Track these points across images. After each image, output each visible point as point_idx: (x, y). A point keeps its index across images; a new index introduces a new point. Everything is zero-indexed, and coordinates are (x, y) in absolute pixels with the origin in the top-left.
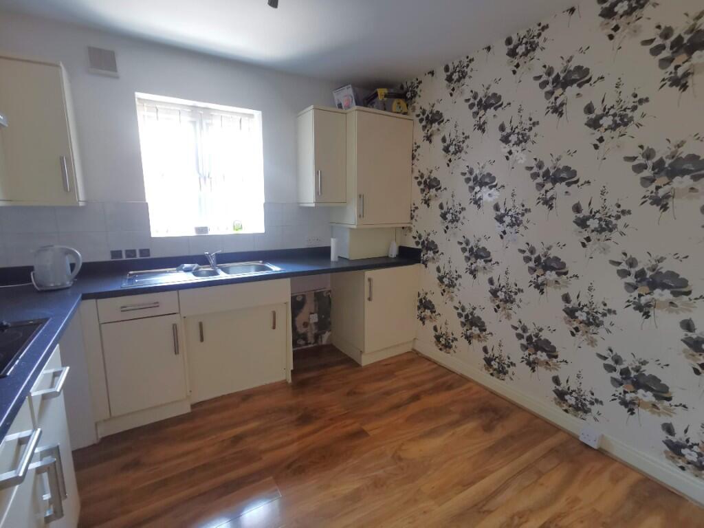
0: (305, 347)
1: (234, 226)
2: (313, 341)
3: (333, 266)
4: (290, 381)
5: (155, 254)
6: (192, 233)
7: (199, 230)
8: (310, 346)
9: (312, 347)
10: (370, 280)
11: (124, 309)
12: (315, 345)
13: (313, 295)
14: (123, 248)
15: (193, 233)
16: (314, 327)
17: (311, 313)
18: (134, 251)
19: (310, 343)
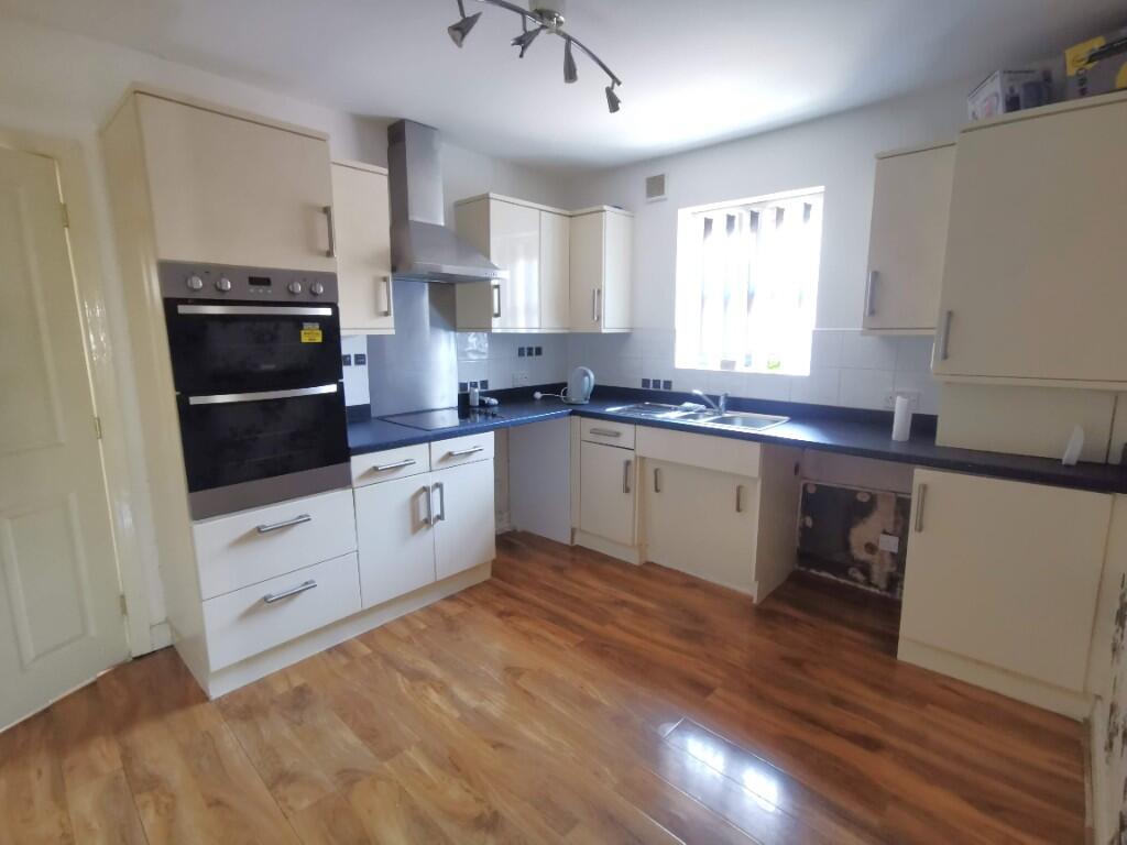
0: (861, 587)
1: (769, 363)
2: (883, 585)
3: (894, 449)
4: (755, 601)
5: (675, 388)
6: (714, 366)
7: (726, 364)
8: (872, 590)
9: (875, 594)
10: (925, 488)
11: (594, 432)
12: (884, 593)
13: (894, 500)
14: (651, 377)
15: (718, 368)
16: (888, 561)
17: (885, 533)
18: (649, 381)
19: (876, 586)
